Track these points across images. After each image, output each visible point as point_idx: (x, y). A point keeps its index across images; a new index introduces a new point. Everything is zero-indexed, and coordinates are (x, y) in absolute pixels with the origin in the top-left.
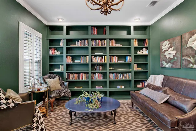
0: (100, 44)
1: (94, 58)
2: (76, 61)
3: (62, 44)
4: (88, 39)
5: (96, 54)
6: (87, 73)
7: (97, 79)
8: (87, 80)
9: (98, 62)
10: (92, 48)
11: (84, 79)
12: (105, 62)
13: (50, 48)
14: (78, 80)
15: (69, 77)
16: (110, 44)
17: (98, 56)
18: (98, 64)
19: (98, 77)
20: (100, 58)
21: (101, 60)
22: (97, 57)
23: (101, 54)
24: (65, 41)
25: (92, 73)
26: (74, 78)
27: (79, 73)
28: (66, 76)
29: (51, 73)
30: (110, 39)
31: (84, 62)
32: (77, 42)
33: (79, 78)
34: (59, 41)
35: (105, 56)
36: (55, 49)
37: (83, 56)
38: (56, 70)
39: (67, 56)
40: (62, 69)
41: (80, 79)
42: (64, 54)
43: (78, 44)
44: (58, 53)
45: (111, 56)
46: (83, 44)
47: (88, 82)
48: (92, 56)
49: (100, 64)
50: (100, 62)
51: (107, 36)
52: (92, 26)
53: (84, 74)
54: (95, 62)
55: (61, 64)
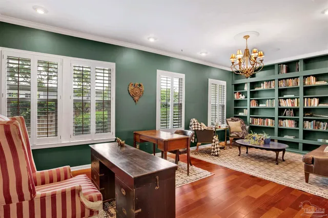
0: (291, 83)
1: (282, 101)
2: (261, 106)
3: (247, 88)
4: (274, 80)
5: (285, 96)
6: (273, 119)
7: (287, 126)
8: (273, 126)
9: (289, 106)
10: (279, 89)
11: (270, 125)
12: (298, 106)
13: (235, 93)
14: (262, 126)
15: (253, 122)
16: (306, 83)
17: (288, 98)
18: (287, 109)
19: (287, 124)
20: (292, 100)
21: (293, 104)
22: (287, 100)
23: (293, 96)
24: (249, 84)
25: (279, 119)
26: (258, 123)
27: (264, 118)
28: (249, 120)
29: (235, 117)
30: (305, 77)
31: (270, 107)
32: (262, 84)
33: (264, 124)
34: (243, 84)
35: (298, 98)
36: (240, 93)
37: (269, 99)
38: (240, 114)
39: (250, 100)
40: (246, 113)
41: (266, 125)
42: (248, 99)
43: (264, 87)
44: (242, 97)
45: (308, 98)
46: (269, 85)
47: (273, 129)
48: (279, 99)
49: (291, 109)
50: (291, 106)
51: (301, 72)
52: (279, 64)
53: (269, 120)
54: (284, 106)
55: (245, 108)
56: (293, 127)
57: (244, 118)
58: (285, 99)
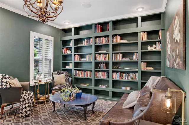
0: (104, 41)
1: (98, 56)
2: (83, 60)
3: (72, 44)
4: (92, 38)
5: (100, 52)
6: (91, 71)
7: (101, 77)
9: (102, 60)
10: (95, 46)
11: (89, 77)
12: (109, 60)
13: (63, 48)
14: (83, 77)
15: (76, 75)
16: (114, 41)
17: (102, 54)
18: (102, 62)
19: (102, 76)
20: (104, 55)
21: (105, 58)
22: (101, 55)
23: (105, 52)
24: (73, 41)
25: (96, 71)
26: (80, 75)
27: (84, 71)
28: (74, 73)
29: (63, 70)
30: (114, 36)
31: (89, 61)
32: (83, 41)
33: (84, 76)
34: (69, 41)
35: (108, 53)
36: (67, 49)
37: (88, 54)
38: (67, 67)
39: (75, 55)
40: (71, 66)
41: (86, 77)
42: (73, 54)
43: (85, 43)
44: (69, 52)
45: (115, 53)
46: (88, 42)
47: (91, 79)
48: (95, 54)
49: (104, 62)
50: (104, 60)
51: (111, 32)
52: (96, 24)
53: (88, 72)
54: (99, 60)
55: (70, 62)
56: (106, 78)
57: (69, 71)
58: (100, 54)
